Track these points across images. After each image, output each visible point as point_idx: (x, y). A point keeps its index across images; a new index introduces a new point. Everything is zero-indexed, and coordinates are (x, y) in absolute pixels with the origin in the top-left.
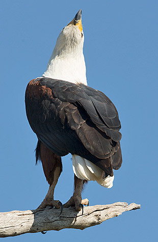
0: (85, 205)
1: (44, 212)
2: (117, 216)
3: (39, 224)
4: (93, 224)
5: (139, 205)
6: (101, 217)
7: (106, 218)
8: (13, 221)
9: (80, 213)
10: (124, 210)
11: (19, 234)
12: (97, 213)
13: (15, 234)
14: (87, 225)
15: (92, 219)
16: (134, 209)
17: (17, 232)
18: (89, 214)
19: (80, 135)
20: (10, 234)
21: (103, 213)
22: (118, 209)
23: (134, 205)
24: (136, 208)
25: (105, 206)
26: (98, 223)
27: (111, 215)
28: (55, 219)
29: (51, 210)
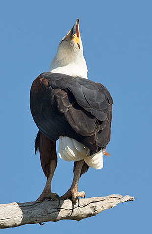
0: (82, 197)
1: (42, 204)
2: (112, 207)
3: (38, 216)
4: (89, 215)
5: (133, 197)
6: (96, 209)
7: (102, 209)
8: (13, 212)
9: (77, 204)
10: (118, 201)
11: (19, 225)
12: (93, 205)
13: (15, 225)
14: (83, 216)
15: (88, 210)
16: (128, 201)
17: (17, 223)
18: (85, 206)
19: (68, 117)
20: (10, 225)
21: (98, 205)
22: (112, 201)
23: (128, 197)
24: (130, 200)
25: (100, 198)
26: (94, 215)
27: (106, 207)
28: (53, 210)
29: (49, 202)
